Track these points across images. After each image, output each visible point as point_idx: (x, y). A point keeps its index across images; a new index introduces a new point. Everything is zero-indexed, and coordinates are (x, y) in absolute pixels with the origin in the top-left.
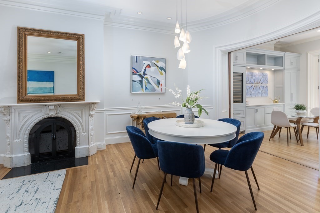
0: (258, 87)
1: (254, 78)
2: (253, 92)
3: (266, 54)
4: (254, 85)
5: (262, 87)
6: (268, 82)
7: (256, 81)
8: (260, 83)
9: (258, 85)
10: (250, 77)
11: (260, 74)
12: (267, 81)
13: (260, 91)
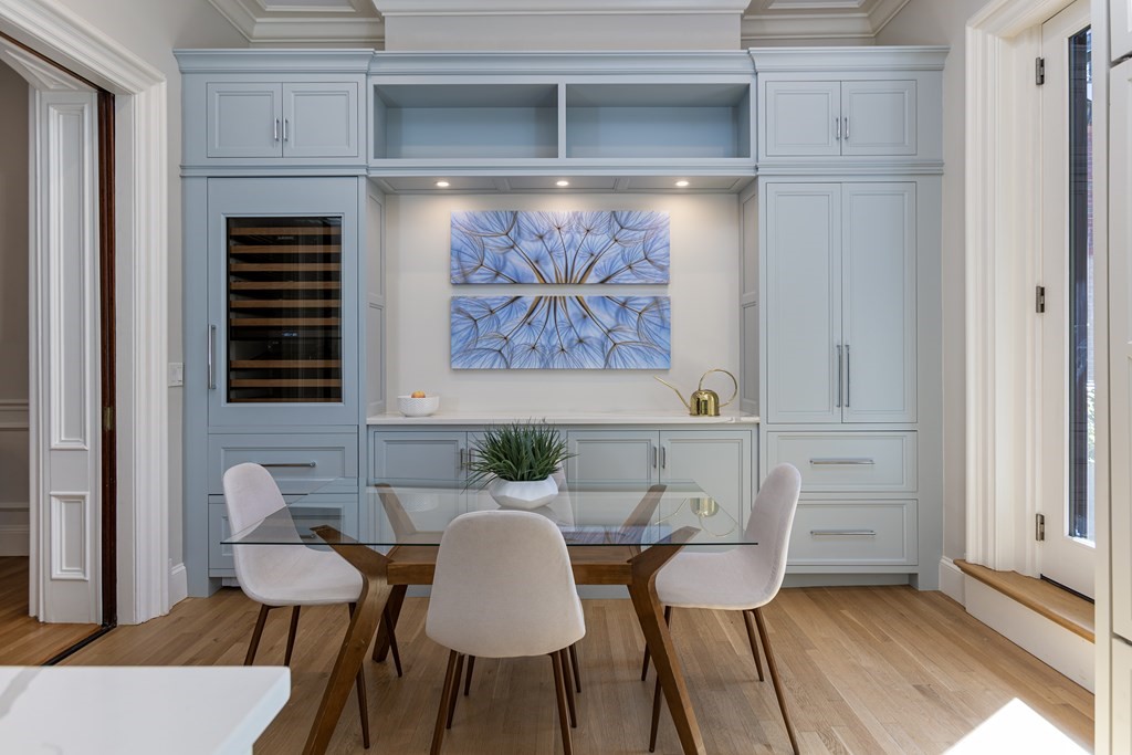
0: (573, 309)
1: (529, 246)
2: (522, 339)
3: (562, 83)
4: (529, 295)
5: (614, 308)
6: (672, 269)
7: (549, 270)
8: (592, 278)
9: (569, 292)
10: (494, 244)
11: (586, 223)
12: (663, 268)
13: (593, 332)
